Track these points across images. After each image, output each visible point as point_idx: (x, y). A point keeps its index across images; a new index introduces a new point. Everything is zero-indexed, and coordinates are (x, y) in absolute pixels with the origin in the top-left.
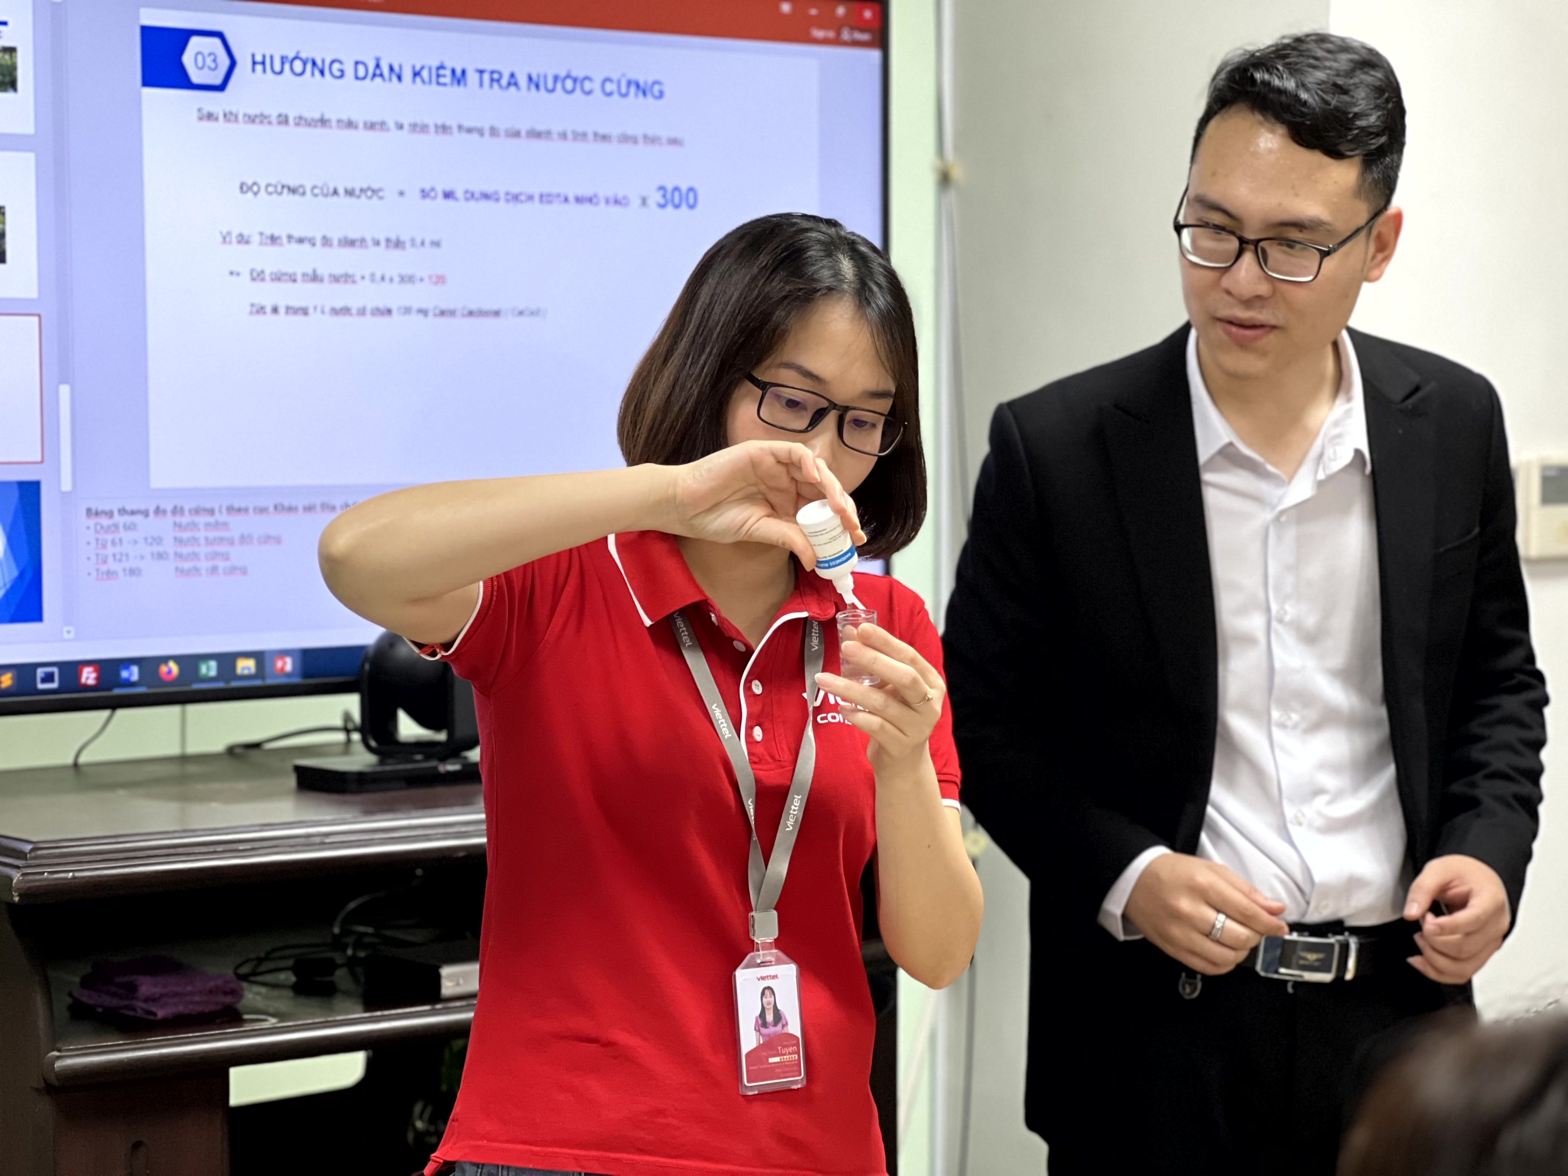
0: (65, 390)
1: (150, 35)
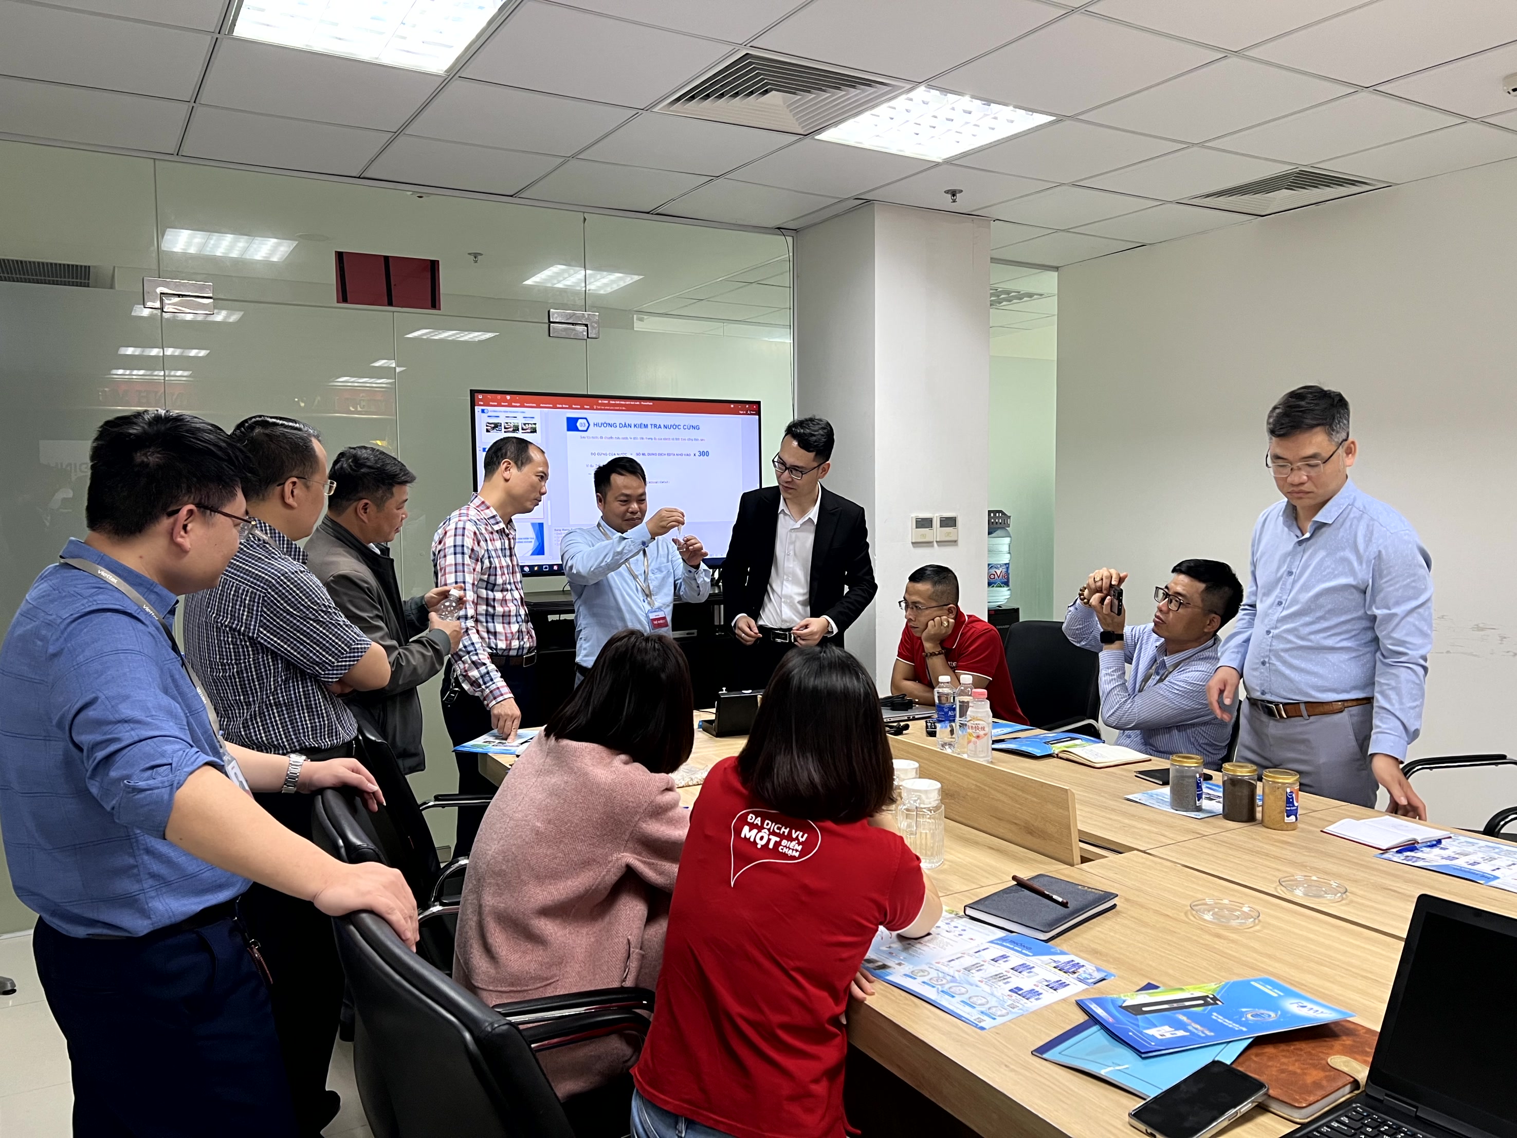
1: (568, 419)
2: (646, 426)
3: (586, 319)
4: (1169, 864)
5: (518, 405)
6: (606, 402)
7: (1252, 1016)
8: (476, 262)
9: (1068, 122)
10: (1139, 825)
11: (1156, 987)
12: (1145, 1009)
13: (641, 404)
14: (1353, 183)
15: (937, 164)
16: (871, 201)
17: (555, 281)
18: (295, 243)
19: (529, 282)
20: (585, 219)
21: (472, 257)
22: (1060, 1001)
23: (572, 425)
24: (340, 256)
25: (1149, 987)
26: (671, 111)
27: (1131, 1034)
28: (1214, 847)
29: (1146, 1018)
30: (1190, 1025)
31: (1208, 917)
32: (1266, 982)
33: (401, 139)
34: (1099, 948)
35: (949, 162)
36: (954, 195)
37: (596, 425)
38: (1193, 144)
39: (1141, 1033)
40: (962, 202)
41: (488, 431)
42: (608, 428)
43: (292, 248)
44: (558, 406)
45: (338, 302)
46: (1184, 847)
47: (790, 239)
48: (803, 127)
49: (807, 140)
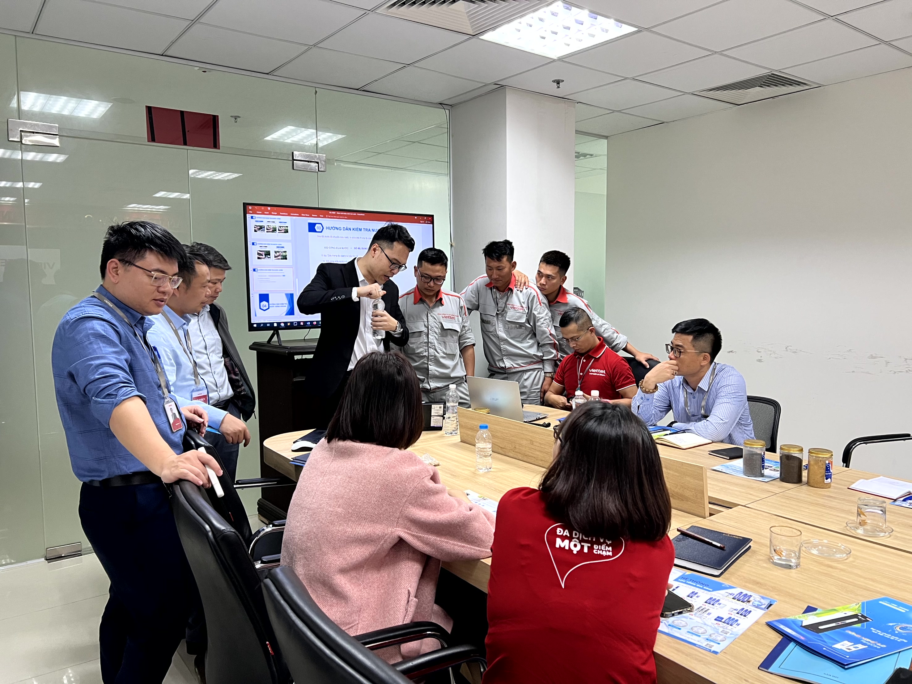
0: (297, 280)
1: (309, 224)
2: (360, 230)
3: (318, 159)
4: (767, 515)
5: (276, 213)
6: (334, 213)
7: (900, 628)
8: (236, 122)
9: (645, 33)
10: (731, 488)
11: (815, 609)
12: (820, 627)
13: (357, 215)
14: (799, 83)
15: (554, 61)
16: (502, 86)
17: (286, 138)
18: (110, 105)
19: (268, 138)
20: (316, 92)
21: (233, 119)
22: (754, 623)
23: (312, 228)
24: (149, 109)
25: (810, 610)
26: (389, 13)
27: (824, 649)
28: (788, 502)
29: (826, 634)
30: (862, 639)
31: (815, 552)
32: (891, 601)
33: (197, 26)
34: (758, 580)
35: (561, 59)
36: (558, 84)
37: (328, 228)
38: (716, 52)
39: (831, 647)
40: (564, 88)
41: (255, 231)
42: (336, 230)
43: (107, 109)
44: (302, 215)
45: (148, 141)
46: (768, 502)
47: (447, 111)
48: (473, 30)
49: (474, 40)
